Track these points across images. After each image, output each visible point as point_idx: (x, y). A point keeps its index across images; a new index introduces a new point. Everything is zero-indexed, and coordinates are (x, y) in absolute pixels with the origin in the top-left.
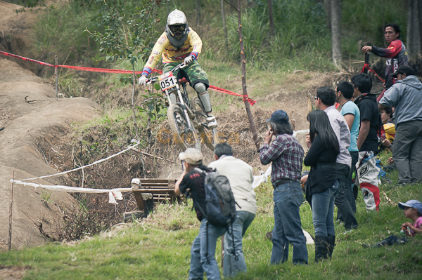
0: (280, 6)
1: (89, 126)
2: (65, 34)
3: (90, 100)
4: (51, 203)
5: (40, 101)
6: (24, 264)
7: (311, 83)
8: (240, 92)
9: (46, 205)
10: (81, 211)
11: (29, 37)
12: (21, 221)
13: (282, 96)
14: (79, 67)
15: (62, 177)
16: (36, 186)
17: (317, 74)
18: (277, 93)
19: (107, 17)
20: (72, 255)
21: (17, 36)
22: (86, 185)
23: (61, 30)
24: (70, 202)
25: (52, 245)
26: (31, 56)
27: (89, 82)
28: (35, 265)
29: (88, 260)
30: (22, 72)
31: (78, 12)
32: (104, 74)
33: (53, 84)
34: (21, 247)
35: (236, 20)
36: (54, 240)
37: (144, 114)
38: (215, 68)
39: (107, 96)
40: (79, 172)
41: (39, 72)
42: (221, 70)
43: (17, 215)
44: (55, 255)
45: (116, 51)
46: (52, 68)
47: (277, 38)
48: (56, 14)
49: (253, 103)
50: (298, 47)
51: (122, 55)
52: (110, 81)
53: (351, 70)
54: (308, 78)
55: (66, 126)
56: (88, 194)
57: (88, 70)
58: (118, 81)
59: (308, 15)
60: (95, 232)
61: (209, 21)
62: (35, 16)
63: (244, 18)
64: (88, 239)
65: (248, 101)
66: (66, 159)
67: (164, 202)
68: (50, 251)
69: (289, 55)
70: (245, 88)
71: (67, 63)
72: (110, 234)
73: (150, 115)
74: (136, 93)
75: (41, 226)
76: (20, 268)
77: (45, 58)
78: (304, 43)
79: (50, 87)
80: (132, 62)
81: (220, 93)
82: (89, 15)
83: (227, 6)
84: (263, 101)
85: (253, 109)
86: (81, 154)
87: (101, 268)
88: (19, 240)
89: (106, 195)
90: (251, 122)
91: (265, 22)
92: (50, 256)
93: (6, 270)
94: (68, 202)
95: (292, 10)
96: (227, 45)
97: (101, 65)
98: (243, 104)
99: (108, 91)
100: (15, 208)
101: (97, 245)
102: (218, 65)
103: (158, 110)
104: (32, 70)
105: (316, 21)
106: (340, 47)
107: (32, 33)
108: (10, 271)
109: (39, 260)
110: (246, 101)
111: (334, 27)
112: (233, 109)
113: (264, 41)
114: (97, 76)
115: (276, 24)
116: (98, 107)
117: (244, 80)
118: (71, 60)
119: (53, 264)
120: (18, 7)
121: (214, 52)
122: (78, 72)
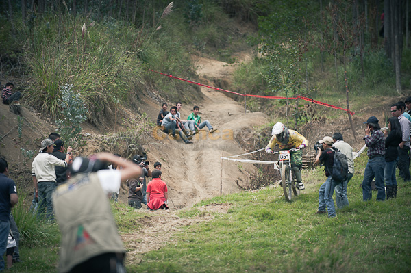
0: (367, 61)
1: (263, 128)
2: (250, 78)
3: (263, 114)
4: (243, 169)
5: (237, 115)
6: (229, 203)
7: (384, 102)
8: (345, 108)
9: (240, 171)
10: (260, 174)
11: (230, 80)
12: (227, 179)
13: (368, 110)
14: (257, 96)
15: (249, 155)
16: (235, 160)
17: (388, 97)
18: (366, 108)
19: (272, 68)
20: (254, 197)
21: (224, 79)
22: (262, 159)
23: (248, 76)
24: (253, 169)
25: (244, 192)
26: (231, 90)
27: (263, 104)
28: (235, 203)
29: (263, 200)
30: (226, 98)
31: (257, 66)
32: (271, 99)
33: (244, 105)
34: (227, 193)
35: (343, 69)
36: (245, 189)
37: (293, 121)
38: (331, 95)
39: (273, 111)
40: (258, 153)
41: (236, 99)
42: (335, 96)
43: (225, 176)
44: (245, 197)
45: (277, 86)
46: (243, 97)
47: (366, 79)
48: (245, 67)
49: (352, 114)
50: (378, 83)
51: (280, 89)
52: (275, 103)
53: (407, 95)
54: (383, 100)
55: (251, 128)
56: (263, 164)
57: (262, 97)
58: (278, 103)
59: (383, 66)
60: (267, 185)
61: (328, 70)
62: (234, 68)
63: (348, 68)
64: (263, 189)
65: (350, 113)
66: (251, 146)
67: (304, 168)
68: (242, 195)
69: (372, 87)
70: (348, 106)
71: (251, 94)
72: (275, 186)
73: (297, 121)
74: (289, 109)
75: (238, 182)
76: (226, 205)
77: (239, 91)
78: (381, 81)
79: (241, 107)
80: (286, 93)
81: (335, 109)
82: (263, 67)
83: (338, 61)
84: (358, 113)
85: (352, 117)
86: (259, 143)
87: (270, 204)
88: (226, 190)
89: (273, 164)
90: (351, 124)
91: (359, 70)
92: (243, 198)
93: (219, 206)
94: (252, 169)
95: (374, 63)
96: (338, 82)
97: (269, 94)
98: (347, 115)
99: (273, 108)
100: (223, 172)
101: (268, 192)
102: (333, 93)
103: (301, 118)
104: (232, 98)
105: (387, 68)
106: (400, 83)
107: (232, 77)
108: (222, 206)
109: (237, 200)
110: (349, 113)
111: (397, 72)
112: (341, 117)
113: (359, 80)
114: (267, 101)
115: (365, 71)
116: (268, 117)
117: (347, 101)
118: (253, 92)
119: (244, 202)
120: (224, 64)
121: (331, 87)
122: (257, 99)
